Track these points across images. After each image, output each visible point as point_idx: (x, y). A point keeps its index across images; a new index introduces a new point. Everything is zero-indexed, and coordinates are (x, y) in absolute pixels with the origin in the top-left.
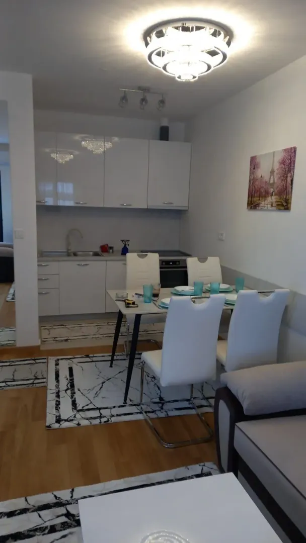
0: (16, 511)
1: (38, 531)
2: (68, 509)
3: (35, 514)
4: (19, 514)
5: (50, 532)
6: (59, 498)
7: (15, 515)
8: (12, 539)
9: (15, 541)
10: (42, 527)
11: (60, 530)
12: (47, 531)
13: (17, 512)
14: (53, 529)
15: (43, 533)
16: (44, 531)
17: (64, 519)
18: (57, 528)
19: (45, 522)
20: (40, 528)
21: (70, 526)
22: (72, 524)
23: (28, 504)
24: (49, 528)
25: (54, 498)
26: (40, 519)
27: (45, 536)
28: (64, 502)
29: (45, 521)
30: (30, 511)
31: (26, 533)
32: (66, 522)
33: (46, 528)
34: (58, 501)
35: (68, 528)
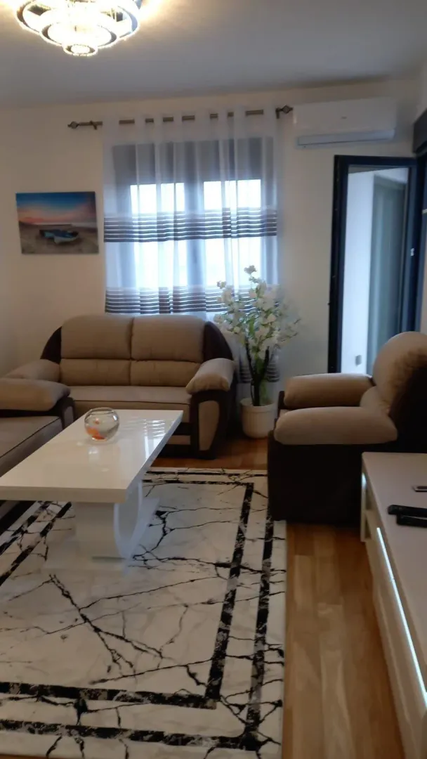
0: (150, 740)
1: (129, 699)
2: (76, 719)
3: (123, 726)
4: (146, 733)
5: (115, 692)
6: (78, 742)
7: (152, 732)
8: (164, 697)
9: (161, 694)
10: (123, 701)
11: (104, 690)
12: (119, 695)
13: (148, 737)
14: (111, 694)
15: (125, 693)
16: (123, 696)
17: (92, 704)
18: (105, 695)
19: (116, 708)
20: (126, 701)
21: (90, 691)
22: (86, 694)
23: (127, 747)
24: (115, 697)
25: (86, 745)
26: (120, 715)
27: (124, 689)
28: (76, 732)
29: (115, 710)
30: (129, 734)
31: (145, 699)
32: (91, 698)
33: (118, 699)
34: (82, 738)
35: (92, 690)
